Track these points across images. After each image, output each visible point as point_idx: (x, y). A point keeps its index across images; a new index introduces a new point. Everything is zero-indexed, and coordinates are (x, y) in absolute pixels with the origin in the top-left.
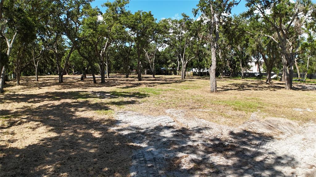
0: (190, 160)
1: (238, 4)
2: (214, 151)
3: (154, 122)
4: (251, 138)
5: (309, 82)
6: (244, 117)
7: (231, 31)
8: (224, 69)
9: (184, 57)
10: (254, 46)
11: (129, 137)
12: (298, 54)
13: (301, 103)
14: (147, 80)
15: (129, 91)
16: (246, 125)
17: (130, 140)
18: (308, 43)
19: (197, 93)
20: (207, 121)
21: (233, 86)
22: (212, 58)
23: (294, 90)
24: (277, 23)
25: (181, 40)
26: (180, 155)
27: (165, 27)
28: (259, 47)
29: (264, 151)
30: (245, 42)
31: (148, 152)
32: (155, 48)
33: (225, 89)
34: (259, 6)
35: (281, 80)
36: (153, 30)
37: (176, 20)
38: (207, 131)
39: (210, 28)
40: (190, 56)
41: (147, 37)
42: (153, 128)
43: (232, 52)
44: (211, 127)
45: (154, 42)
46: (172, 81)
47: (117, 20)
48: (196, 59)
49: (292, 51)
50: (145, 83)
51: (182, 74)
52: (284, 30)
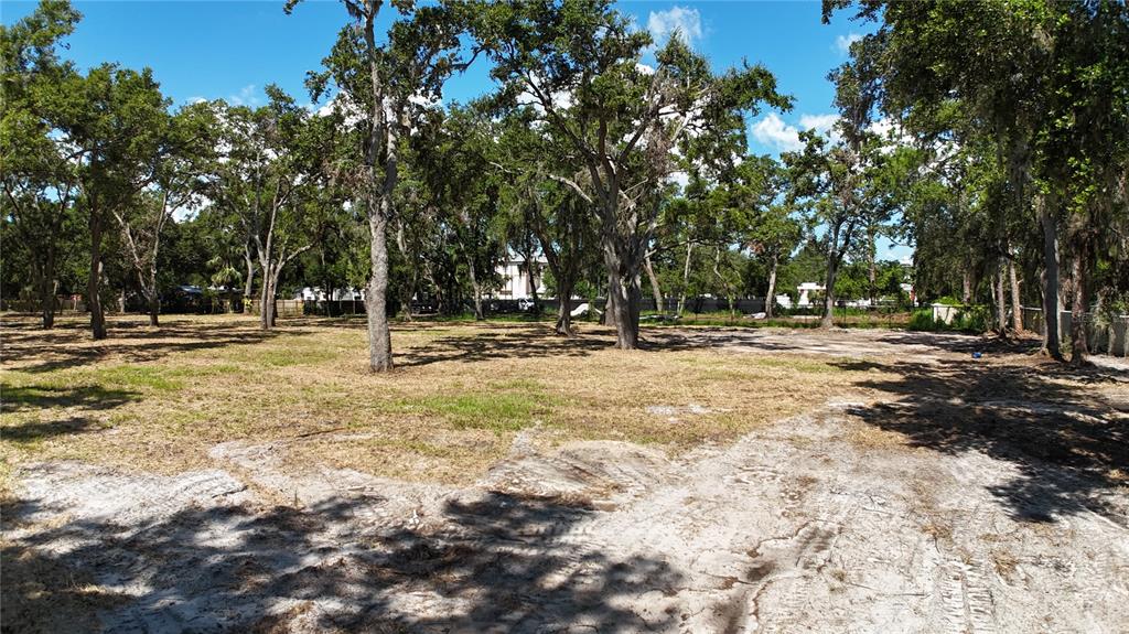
0: (319, 620)
1: (464, 67)
2: (401, 575)
3: (166, 499)
4: (520, 514)
5: (692, 323)
6: (491, 449)
7: (439, 159)
8: (416, 289)
9: (271, 247)
10: (515, 211)
11: (79, 563)
12: (655, 235)
13: (670, 389)
14: (127, 337)
15: (60, 380)
16: (499, 474)
17: (83, 574)
18: (689, 203)
19: (323, 376)
20: (364, 475)
21: (447, 347)
22: (374, 252)
23: (646, 349)
24: (591, 138)
25: (259, 183)
26: (282, 606)
27: (203, 133)
28: (531, 215)
29: (567, 553)
30: (485, 198)
31: (157, 612)
32: (159, 209)
33: (421, 358)
34: (536, 81)
35: (602, 321)
36: (153, 141)
37: (242, 107)
38: (367, 510)
39: (367, 145)
40: (291, 241)
41: (130, 166)
42: (166, 522)
43: (443, 232)
44: (381, 493)
45: (157, 186)
46: (226, 336)
47: (20, 94)
48: (314, 252)
49: (636, 230)
50: (120, 349)
51: (262, 310)
52: (614, 162)
